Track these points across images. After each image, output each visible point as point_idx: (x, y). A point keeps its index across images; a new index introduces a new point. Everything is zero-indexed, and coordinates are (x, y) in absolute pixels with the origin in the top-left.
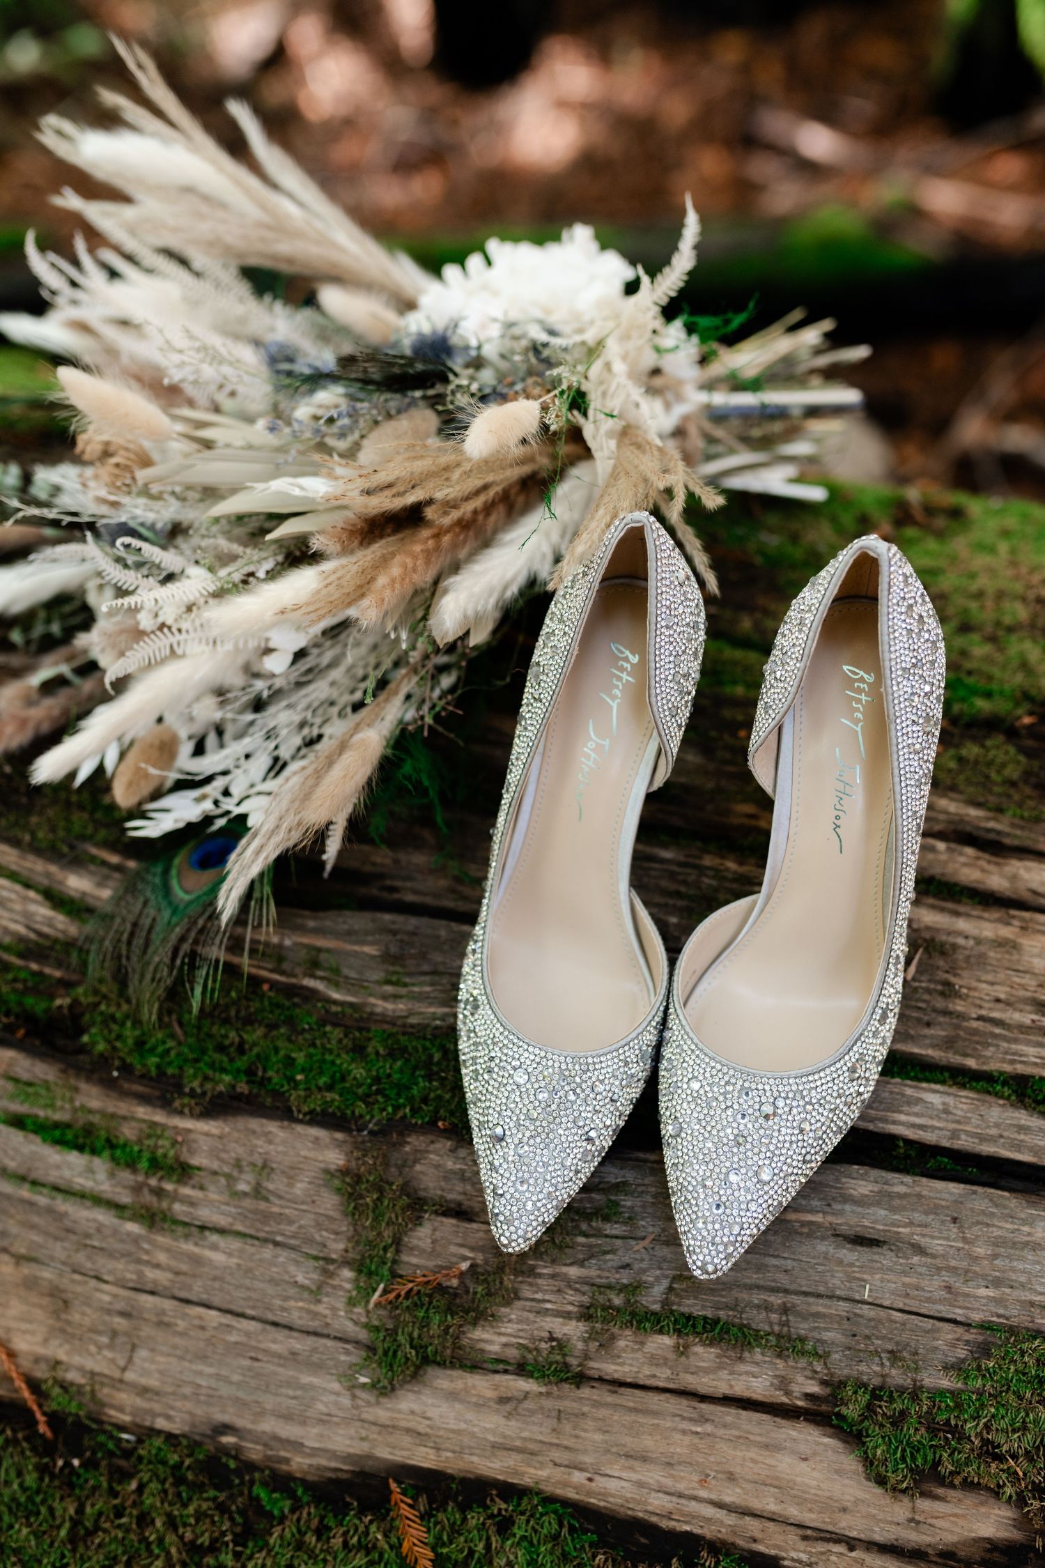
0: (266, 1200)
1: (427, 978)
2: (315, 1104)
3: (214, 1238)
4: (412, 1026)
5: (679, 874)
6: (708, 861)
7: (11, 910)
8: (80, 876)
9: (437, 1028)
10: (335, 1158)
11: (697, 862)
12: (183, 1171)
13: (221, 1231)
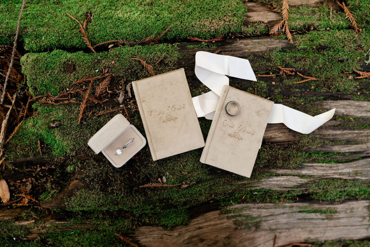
2: (363, 197)
12: (336, 212)
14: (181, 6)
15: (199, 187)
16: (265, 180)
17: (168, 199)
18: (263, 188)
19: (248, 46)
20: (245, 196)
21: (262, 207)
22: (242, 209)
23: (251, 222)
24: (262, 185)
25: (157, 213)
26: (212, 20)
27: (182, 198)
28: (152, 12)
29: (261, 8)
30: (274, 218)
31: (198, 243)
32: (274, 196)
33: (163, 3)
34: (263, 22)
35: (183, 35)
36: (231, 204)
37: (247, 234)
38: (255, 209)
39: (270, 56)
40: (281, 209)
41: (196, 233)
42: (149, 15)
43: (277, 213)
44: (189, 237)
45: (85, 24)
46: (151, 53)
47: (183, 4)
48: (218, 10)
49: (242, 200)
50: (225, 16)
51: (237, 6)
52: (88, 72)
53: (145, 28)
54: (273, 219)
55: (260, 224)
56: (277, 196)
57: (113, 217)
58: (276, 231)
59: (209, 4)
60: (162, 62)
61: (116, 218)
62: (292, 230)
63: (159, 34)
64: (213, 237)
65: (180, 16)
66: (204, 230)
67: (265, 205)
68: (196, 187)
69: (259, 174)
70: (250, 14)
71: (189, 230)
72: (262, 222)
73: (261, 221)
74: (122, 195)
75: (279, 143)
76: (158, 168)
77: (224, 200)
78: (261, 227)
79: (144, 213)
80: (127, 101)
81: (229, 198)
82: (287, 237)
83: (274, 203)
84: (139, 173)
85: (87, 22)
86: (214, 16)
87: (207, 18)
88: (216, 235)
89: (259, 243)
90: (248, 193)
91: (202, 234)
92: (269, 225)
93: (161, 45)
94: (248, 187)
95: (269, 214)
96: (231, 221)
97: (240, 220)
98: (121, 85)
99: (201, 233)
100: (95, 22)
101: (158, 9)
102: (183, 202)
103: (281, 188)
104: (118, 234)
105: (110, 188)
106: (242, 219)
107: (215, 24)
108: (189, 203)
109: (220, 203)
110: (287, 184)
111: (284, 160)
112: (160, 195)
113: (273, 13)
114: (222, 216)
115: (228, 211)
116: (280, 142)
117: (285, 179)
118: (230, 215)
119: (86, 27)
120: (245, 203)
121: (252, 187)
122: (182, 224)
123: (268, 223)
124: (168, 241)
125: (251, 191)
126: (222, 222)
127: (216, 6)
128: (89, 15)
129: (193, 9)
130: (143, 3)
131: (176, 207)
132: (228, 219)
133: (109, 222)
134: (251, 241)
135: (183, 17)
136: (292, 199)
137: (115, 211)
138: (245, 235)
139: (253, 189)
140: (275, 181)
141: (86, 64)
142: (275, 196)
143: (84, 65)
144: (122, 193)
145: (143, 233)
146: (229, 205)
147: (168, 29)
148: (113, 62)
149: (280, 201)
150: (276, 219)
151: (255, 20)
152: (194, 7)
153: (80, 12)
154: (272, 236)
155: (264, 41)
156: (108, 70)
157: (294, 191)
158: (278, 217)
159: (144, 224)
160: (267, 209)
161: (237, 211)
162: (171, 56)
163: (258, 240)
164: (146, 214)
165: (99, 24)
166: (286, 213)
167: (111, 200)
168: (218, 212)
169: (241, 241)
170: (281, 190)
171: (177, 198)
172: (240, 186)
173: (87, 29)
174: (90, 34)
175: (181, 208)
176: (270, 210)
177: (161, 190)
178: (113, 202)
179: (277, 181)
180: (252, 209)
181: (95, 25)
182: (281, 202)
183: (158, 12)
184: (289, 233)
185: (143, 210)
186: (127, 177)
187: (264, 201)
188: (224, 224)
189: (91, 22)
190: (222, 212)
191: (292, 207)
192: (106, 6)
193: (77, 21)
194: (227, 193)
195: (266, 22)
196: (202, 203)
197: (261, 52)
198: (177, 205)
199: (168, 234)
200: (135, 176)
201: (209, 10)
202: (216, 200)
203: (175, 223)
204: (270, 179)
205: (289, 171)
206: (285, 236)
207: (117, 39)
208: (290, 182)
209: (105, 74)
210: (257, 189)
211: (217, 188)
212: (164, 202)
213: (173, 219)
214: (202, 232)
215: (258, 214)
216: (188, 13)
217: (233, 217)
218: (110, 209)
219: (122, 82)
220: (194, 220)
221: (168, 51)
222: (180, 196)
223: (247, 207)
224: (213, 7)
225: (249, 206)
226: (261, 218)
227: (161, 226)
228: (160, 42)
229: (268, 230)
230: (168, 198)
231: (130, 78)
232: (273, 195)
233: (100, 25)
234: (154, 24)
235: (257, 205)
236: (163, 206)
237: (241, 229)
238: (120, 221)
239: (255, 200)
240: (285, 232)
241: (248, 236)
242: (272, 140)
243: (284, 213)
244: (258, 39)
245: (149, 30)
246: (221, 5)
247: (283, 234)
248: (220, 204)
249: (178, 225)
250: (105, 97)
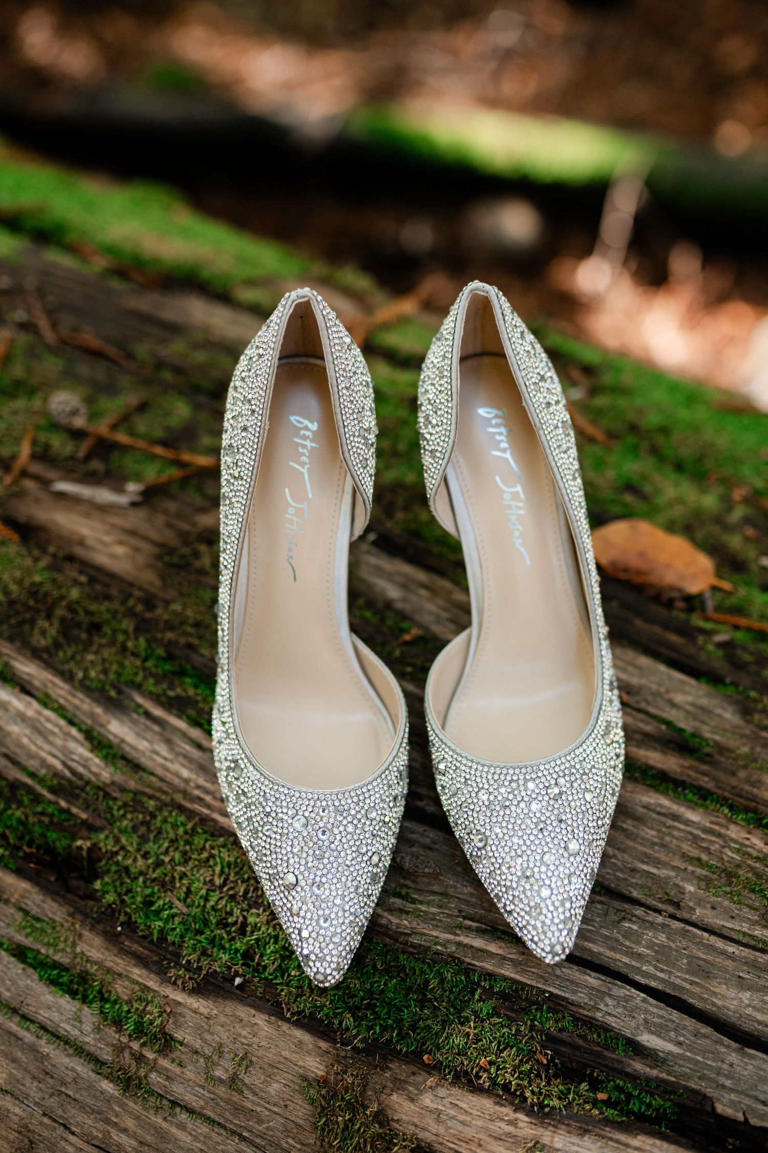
0: (241, 1092)
1: (437, 898)
3: (184, 1117)
4: (413, 946)
5: (703, 839)
6: (734, 832)
7: (51, 744)
8: (122, 721)
9: (437, 953)
10: (315, 1066)
11: (723, 831)
13: (191, 1111)
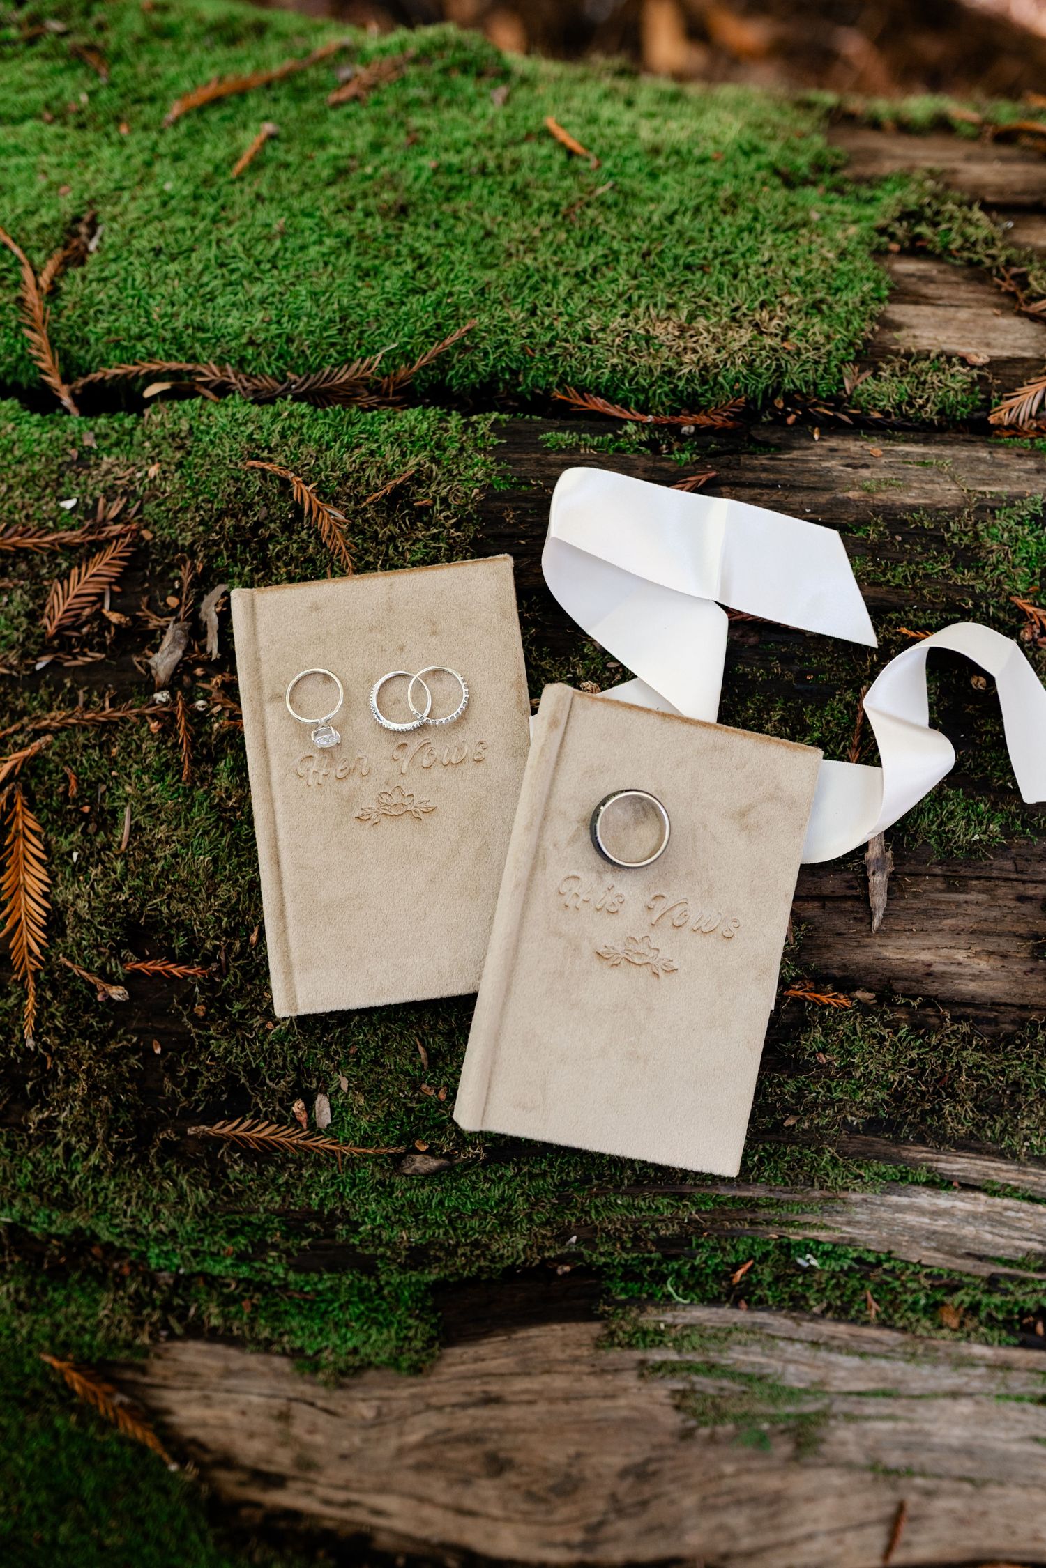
14: (550, 237)
15: (501, 1178)
16: (869, 1196)
17: (332, 1218)
18: (852, 1242)
19: (865, 473)
20: (750, 1270)
21: (836, 1343)
22: (724, 1336)
23: (772, 1410)
24: (849, 1223)
25: (269, 1284)
26: (692, 317)
27: (404, 1225)
28: (394, 249)
29: (964, 292)
30: (899, 1412)
31: (478, 1476)
32: (906, 1290)
33: (462, 214)
34: (963, 361)
35: (533, 378)
36: (669, 1297)
37: (749, 1471)
38: (798, 1346)
39: (977, 536)
40: (943, 1369)
41: (467, 1422)
42: (377, 262)
43: (916, 1387)
44: (426, 1437)
45: (50, 267)
46: (350, 448)
47: (556, 225)
48: (735, 276)
49: (732, 1288)
50: (763, 305)
51: (842, 266)
52: (24, 507)
53: (343, 319)
54: (892, 1417)
55: (822, 1432)
56: (927, 1296)
57: (40, 1264)
58: (903, 1482)
59: (691, 241)
60: (398, 499)
61: (58, 1275)
62: (994, 1490)
63: (408, 358)
64: (557, 1455)
65: (531, 282)
66: (513, 1413)
67: (852, 1336)
68: (486, 1179)
69: (834, 1162)
70: (898, 312)
71: (434, 1401)
72: (832, 1423)
73: (824, 1415)
74: (94, 1159)
75: (969, 1011)
76: (296, 1048)
77: (630, 1274)
78: (824, 1448)
79: (203, 1274)
80: (195, 679)
81: (660, 1264)
82: (962, 1522)
83: (904, 1330)
84: (195, 1058)
85: (65, 263)
86: (708, 300)
87: (671, 306)
88: (571, 1450)
89: (807, 1528)
90: (766, 1255)
91: (501, 1432)
92: (869, 1442)
93: (412, 414)
94: (768, 1222)
95: (872, 1386)
96: (662, 1390)
97: (711, 1391)
98: (177, 593)
99: (492, 1425)
100: (104, 264)
101: (428, 239)
102: (410, 1249)
103: (952, 1253)
104: (62, 1359)
105: (40, 1111)
106: (722, 1389)
107: (705, 339)
108: (438, 1259)
109: (607, 1284)
110: (989, 1237)
111: (988, 1106)
112: (288, 1191)
113: (1026, 320)
114: (614, 1355)
115: (645, 1333)
116: (972, 1002)
117: (981, 1209)
118: (656, 1356)
119: (52, 282)
120: (743, 1304)
121: (790, 1224)
122: (394, 1363)
123: (864, 1434)
124: (319, 1439)
125: (786, 1248)
126: (609, 1388)
127: (728, 252)
128: (83, 229)
129: (605, 256)
130: (360, 205)
131: (368, 1267)
132: (641, 1376)
133: (17, 1291)
134: (762, 1512)
135: (550, 286)
136: (1007, 1325)
137: (59, 1237)
138: (737, 1474)
139: (795, 1236)
140: (922, 1211)
141: (20, 462)
142: (914, 1291)
143: (9, 466)
144: (92, 1147)
145: (191, 1377)
146: (657, 1306)
147: (456, 337)
148: (153, 471)
149: (941, 1327)
150: (910, 1421)
151: (924, 344)
152: (615, 245)
153: (43, 211)
154: (882, 1500)
155: (955, 459)
156: (125, 509)
157: (1024, 1282)
158: (921, 1410)
159: (197, 1331)
160: (862, 1355)
161: (695, 1339)
162: (450, 471)
163: (805, 1510)
164: (213, 1282)
165: (117, 274)
166: (970, 1395)
167: (36, 1177)
168: (595, 1328)
169: (711, 1501)
170: (952, 1266)
171: (379, 1221)
172: (723, 1212)
173: (54, 293)
174: (69, 318)
175: (396, 1279)
176: (883, 1363)
177: (300, 1166)
178: (43, 1185)
179: (936, 1214)
180: (781, 1344)
181: (99, 280)
182: (945, 1332)
183: (425, 249)
184: (978, 1506)
185: (195, 1253)
186: (131, 1070)
187: (853, 1312)
188: (622, 1402)
189: (82, 262)
190: (612, 1334)
191: (1007, 1366)
192: (172, 197)
193: (17, 250)
194: (652, 1234)
195: (981, 360)
196: (512, 1267)
197: (933, 510)
198: (374, 1257)
199: (320, 1403)
200: (171, 1068)
201: (688, 267)
202: (590, 1265)
203: (355, 1351)
204: (894, 1199)
205: (1004, 1172)
206: (951, 1512)
207: (193, 358)
208: (1005, 1231)
209: (104, 523)
210: (818, 1243)
211: (598, 1202)
212: (309, 1233)
213: (347, 1326)
214: (500, 1425)
215: (815, 1375)
216: (577, 275)
217: (671, 1369)
218: (30, 1223)
219: (185, 575)
220: (457, 1351)
221: (439, 446)
222: (395, 1212)
223: (753, 1329)
224: (710, 255)
225: (763, 1326)
226: (826, 1401)
227: (284, 1353)
228: (408, 396)
229: (864, 1469)
230: (332, 1212)
231: (223, 561)
232: (903, 1285)
233: (125, 280)
234: (390, 304)
235: (808, 1329)
236: (299, 1250)
237: (712, 1440)
238: (76, 1295)
239: (804, 1297)
240: (957, 1494)
241: (747, 1480)
242: (934, 988)
243: (954, 1395)
244: (926, 442)
245: (362, 332)
246: (752, 251)
247: (940, 1504)
248: (609, 1291)
249: (370, 1364)
250: (86, 643)
